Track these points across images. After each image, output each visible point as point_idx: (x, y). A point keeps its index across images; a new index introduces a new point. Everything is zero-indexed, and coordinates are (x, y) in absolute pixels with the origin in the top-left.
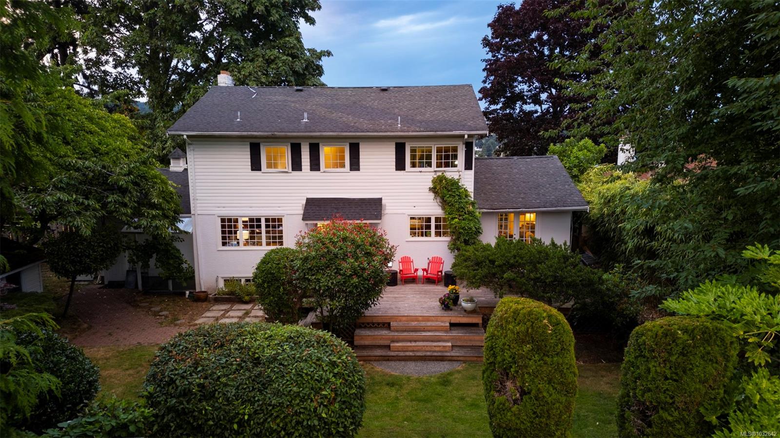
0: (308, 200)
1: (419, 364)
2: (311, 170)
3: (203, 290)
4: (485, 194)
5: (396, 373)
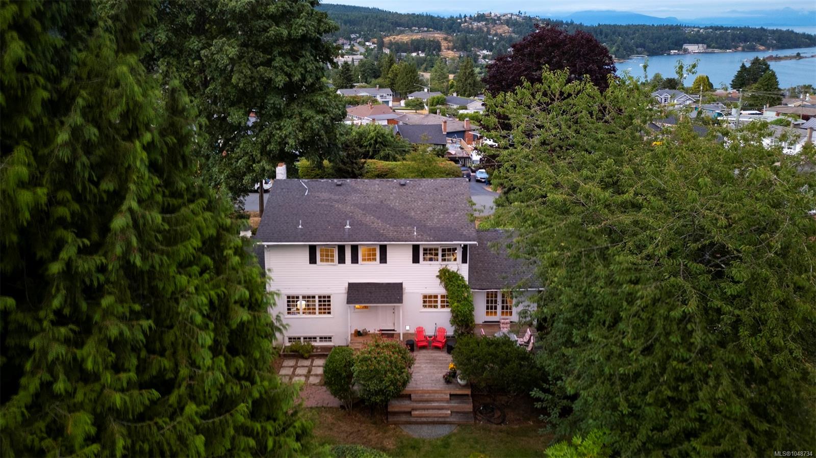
0: (350, 284)
1: (430, 427)
2: (352, 263)
3: (277, 346)
4: (477, 272)
5: (416, 436)
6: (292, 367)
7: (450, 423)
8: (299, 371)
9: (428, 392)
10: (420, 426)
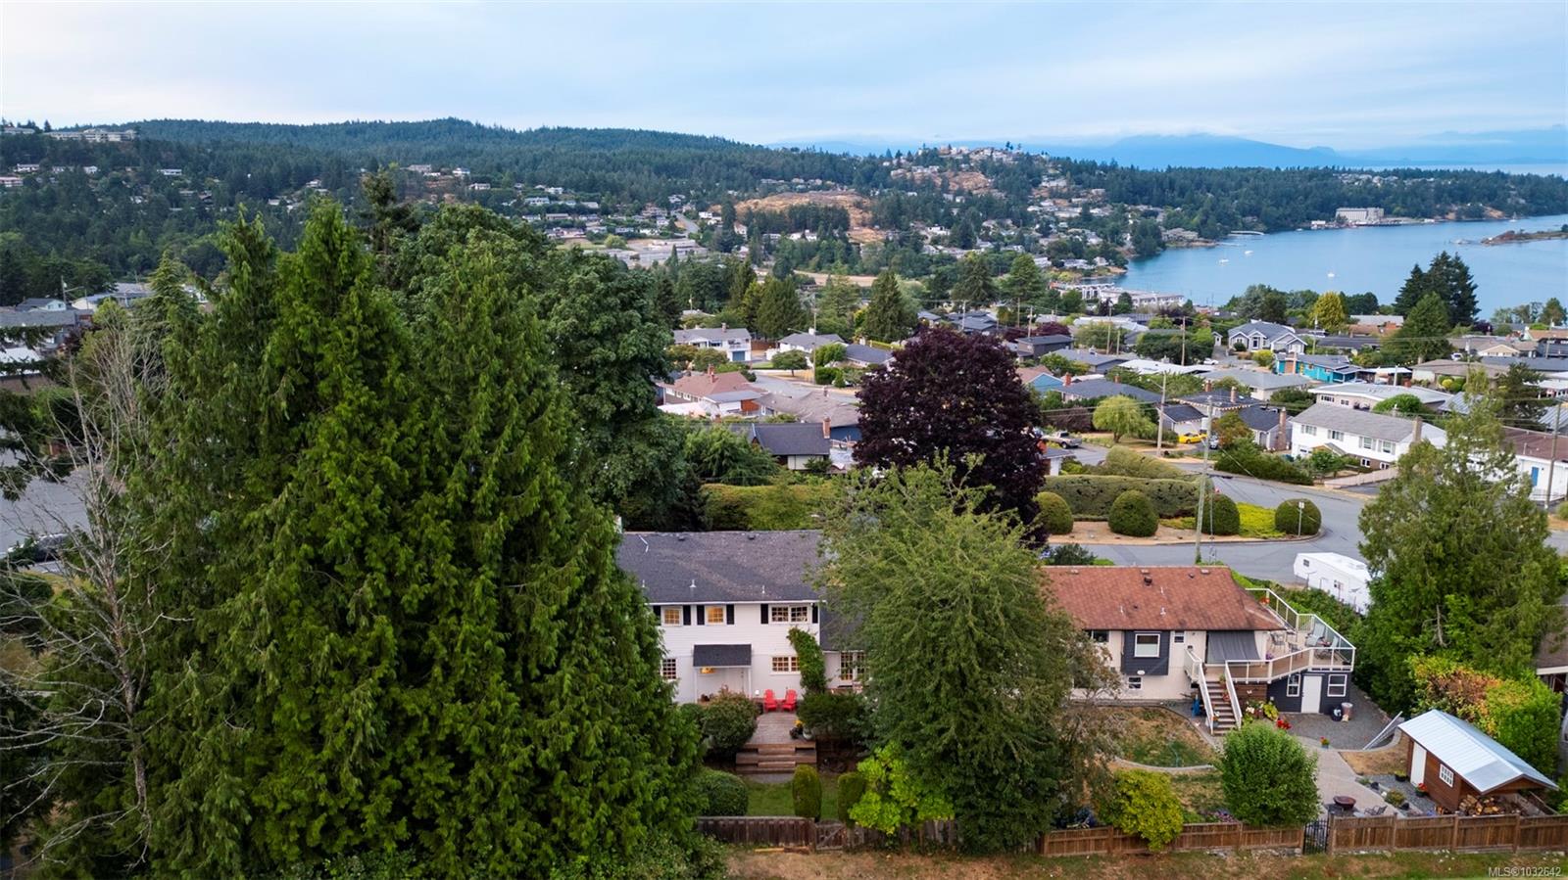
0: (696, 646)
1: (774, 775)
2: (698, 623)
4: (829, 636)
5: (762, 781)
7: (795, 771)
9: (774, 746)
10: (766, 774)
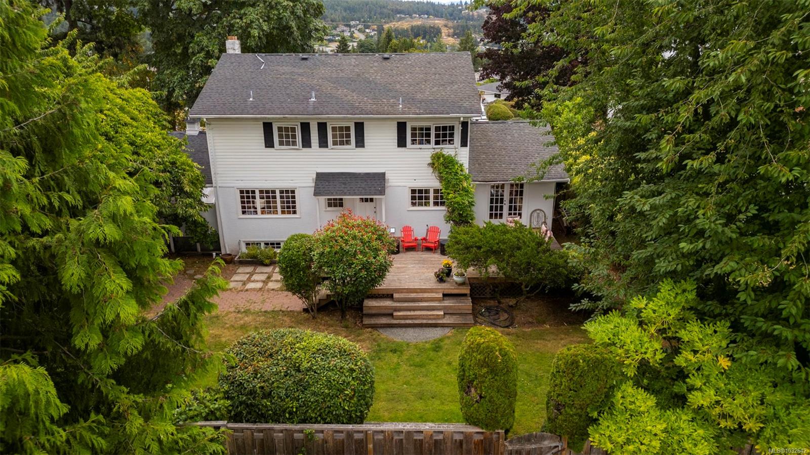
0: (318, 174)
1: (417, 330)
2: (320, 147)
3: (228, 253)
4: (479, 164)
5: (398, 339)
6: (248, 273)
7: (443, 326)
8: (255, 277)
9: (414, 292)
10: (404, 329)
